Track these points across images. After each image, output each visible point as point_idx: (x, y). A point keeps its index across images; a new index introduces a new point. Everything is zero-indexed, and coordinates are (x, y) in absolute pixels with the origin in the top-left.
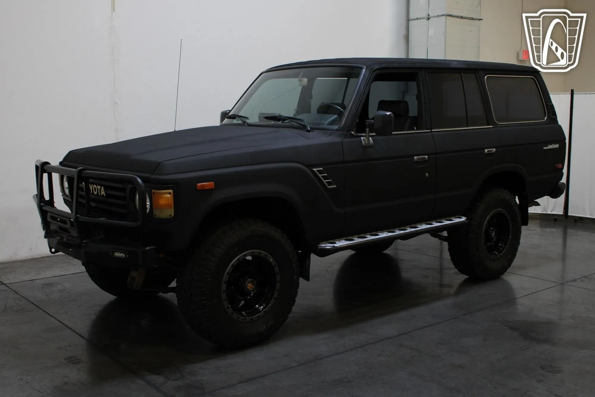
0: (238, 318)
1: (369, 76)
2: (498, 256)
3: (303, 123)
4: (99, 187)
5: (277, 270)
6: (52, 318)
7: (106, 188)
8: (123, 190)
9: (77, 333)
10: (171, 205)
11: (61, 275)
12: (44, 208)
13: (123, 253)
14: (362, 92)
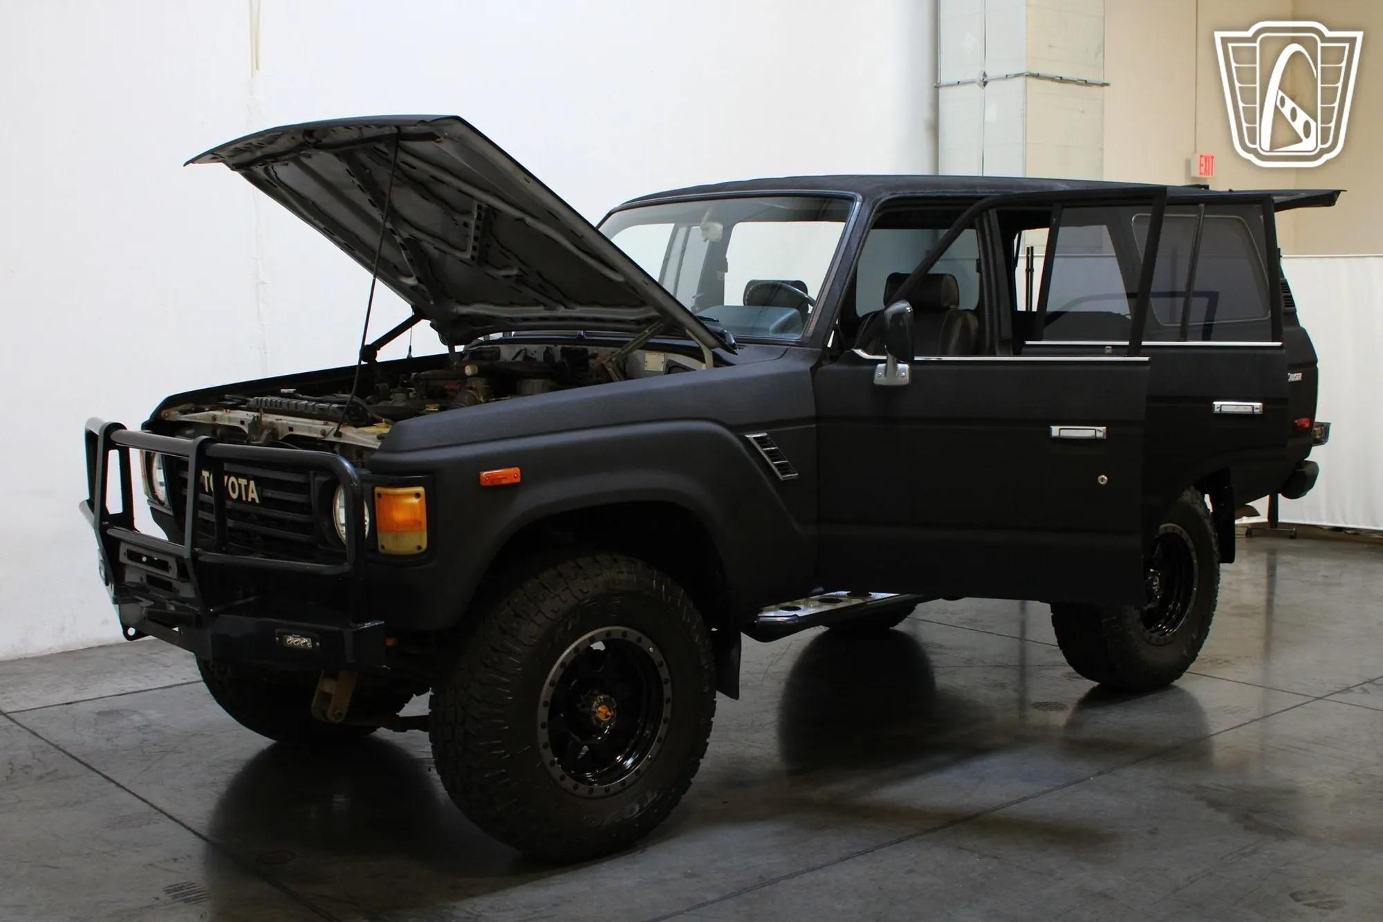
0: (576, 787)
1: (869, 218)
2: (1167, 635)
3: (719, 329)
4: (243, 482)
5: (664, 673)
6: (126, 794)
7: (261, 483)
8: (302, 488)
9: (189, 829)
10: (420, 523)
11: (136, 690)
12: (110, 532)
13: (306, 637)
14: (855, 255)
